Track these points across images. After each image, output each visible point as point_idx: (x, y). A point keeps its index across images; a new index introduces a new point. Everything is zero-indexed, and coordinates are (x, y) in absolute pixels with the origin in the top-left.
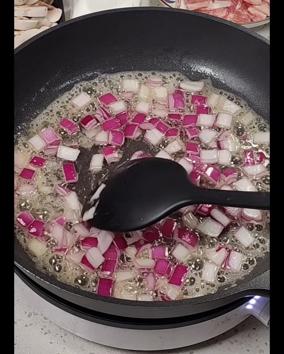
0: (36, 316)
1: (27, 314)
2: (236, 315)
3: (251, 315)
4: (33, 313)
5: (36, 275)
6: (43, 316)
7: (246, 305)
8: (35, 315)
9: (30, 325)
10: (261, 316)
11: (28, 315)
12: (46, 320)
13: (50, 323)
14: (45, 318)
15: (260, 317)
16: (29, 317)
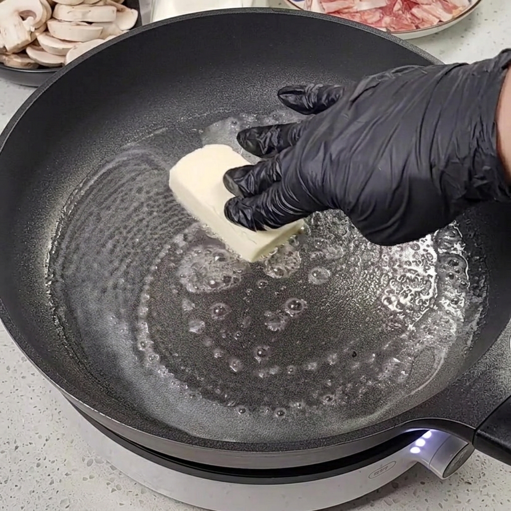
0: (99, 464)
1: (86, 462)
2: (395, 462)
3: (418, 462)
4: (94, 461)
6: (110, 465)
7: (411, 448)
8: (97, 462)
10: (432, 465)
11: (87, 464)
12: (113, 470)
13: (120, 474)
14: (113, 468)
15: (430, 465)
16: (88, 466)
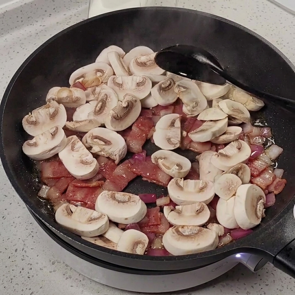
1: (51, 262)
3: (240, 263)
5: (60, 232)
6: (65, 264)
8: (58, 263)
9: (54, 272)
12: (67, 267)
13: (71, 269)
15: (247, 264)
16: (53, 264)
